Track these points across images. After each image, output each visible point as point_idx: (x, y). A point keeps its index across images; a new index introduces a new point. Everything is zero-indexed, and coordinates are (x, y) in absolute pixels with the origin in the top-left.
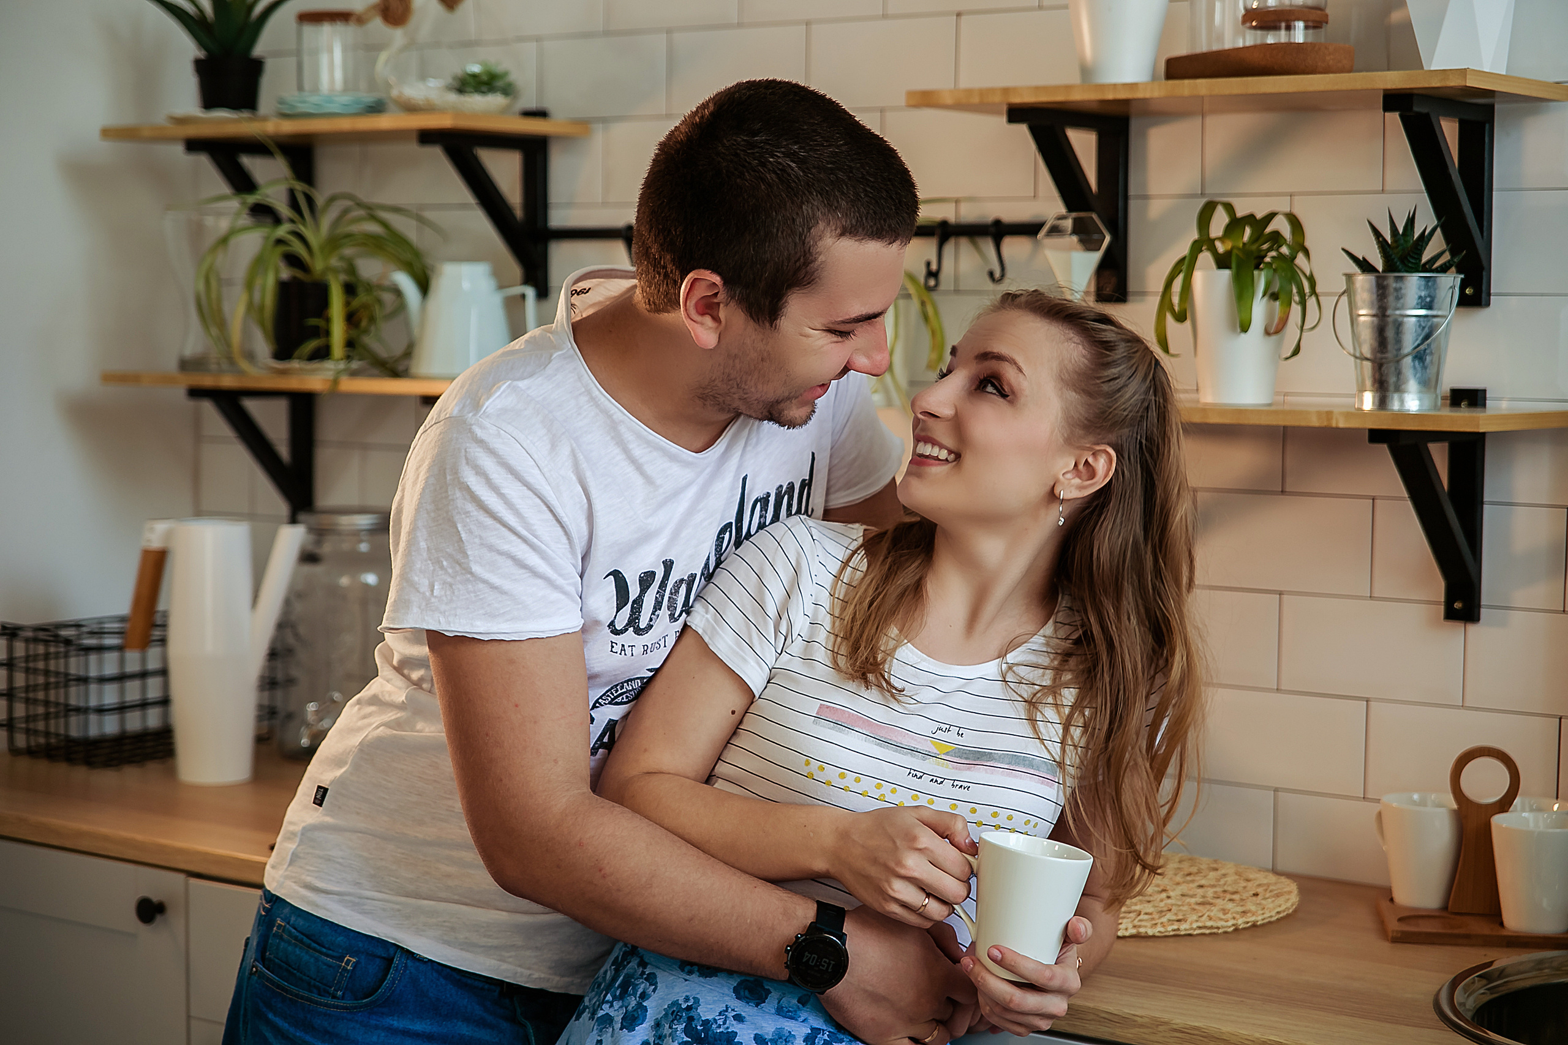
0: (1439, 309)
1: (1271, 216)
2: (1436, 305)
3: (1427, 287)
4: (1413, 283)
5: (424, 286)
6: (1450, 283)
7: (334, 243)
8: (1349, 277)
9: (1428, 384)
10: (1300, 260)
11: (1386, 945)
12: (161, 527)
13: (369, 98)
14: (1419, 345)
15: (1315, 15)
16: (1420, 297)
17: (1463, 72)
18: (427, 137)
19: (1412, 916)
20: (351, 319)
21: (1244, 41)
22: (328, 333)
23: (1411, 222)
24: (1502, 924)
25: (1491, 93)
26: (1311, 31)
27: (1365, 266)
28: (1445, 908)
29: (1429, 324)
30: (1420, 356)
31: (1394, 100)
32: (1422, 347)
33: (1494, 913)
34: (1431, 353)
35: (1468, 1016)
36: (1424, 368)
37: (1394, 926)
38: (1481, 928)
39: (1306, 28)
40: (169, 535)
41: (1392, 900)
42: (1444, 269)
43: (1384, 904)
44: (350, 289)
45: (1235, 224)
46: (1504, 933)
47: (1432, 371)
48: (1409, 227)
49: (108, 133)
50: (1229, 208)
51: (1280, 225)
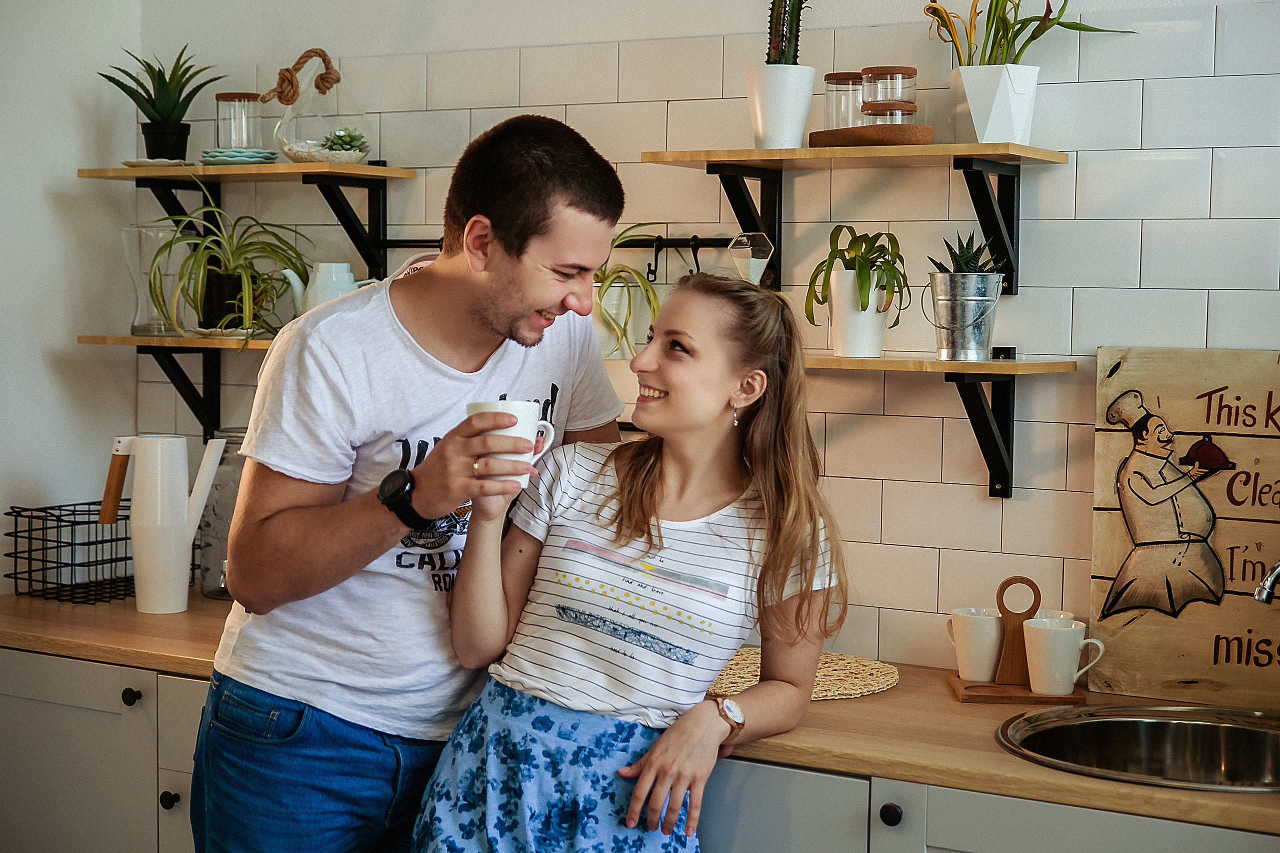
0: (990, 296)
1: (879, 235)
2: (987, 294)
3: (982, 281)
4: (973, 280)
5: (305, 279)
6: (996, 280)
7: (242, 248)
8: (932, 275)
9: (981, 344)
10: (898, 265)
11: (957, 705)
12: (125, 440)
13: (266, 152)
14: (977, 319)
15: (908, 107)
16: (978, 288)
17: (1007, 145)
18: (308, 178)
19: (972, 686)
20: (256, 300)
21: (862, 123)
22: (241, 310)
23: (971, 239)
24: (1030, 690)
25: (1018, 158)
26: (906, 116)
27: (942, 268)
28: (993, 681)
29: (984, 305)
30: (977, 326)
31: (961, 162)
32: (979, 320)
33: (1026, 684)
34: (985, 324)
35: (1017, 743)
36: (981, 333)
37: (962, 692)
38: (1018, 692)
39: (903, 115)
40: (131, 445)
41: (958, 677)
42: (991, 271)
43: (954, 679)
44: (254, 279)
45: (856, 241)
46: (1032, 695)
47: (985, 335)
48: (970, 243)
49: (81, 173)
50: (851, 230)
51: (884, 241)
